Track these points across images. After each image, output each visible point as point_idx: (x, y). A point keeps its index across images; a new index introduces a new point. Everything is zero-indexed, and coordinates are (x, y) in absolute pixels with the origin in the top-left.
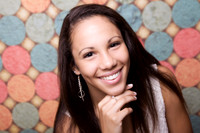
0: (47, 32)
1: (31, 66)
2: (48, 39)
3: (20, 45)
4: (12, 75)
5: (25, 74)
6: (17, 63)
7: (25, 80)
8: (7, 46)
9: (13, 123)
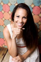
0: (14, 2)
1: (10, 10)
2: (14, 4)
3: (7, 4)
4: (5, 12)
5: (8, 12)
6: (6, 9)
7: (8, 14)
8: (4, 4)
9: (4, 24)
